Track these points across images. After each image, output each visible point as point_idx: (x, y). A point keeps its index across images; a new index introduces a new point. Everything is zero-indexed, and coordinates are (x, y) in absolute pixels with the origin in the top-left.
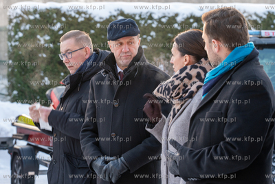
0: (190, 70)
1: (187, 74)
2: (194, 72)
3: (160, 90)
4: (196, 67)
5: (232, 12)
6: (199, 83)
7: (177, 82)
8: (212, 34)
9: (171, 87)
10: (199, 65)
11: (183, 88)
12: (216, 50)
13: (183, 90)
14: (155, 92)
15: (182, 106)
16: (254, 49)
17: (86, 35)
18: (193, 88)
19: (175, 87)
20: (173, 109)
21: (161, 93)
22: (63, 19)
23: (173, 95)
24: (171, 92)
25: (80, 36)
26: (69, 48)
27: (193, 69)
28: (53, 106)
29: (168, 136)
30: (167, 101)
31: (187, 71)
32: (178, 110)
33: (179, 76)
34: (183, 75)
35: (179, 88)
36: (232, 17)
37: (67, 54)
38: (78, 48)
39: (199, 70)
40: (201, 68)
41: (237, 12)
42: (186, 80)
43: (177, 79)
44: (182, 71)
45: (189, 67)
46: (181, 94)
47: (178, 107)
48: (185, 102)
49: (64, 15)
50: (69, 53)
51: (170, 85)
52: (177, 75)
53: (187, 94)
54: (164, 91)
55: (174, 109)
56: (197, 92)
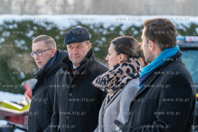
0: (122, 67)
1: (119, 69)
2: (125, 69)
3: (98, 82)
4: (126, 65)
5: (167, 22)
6: (128, 77)
7: (111, 76)
8: (150, 36)
9: (107, 80)
10: (128, 63)
11: (116, 80)
12: (151, 49)
13: (116, 82)
14: (94, 82)
15: (114, 94)
16: (178, 51)
17: (52, 39)
18: (124, 81)
19: (110, 80)
20: (107, 96)
21: (99, 83)
22: (35, 28)
23: (108, 86)
24: (107, 83)
25: (48, 40)
26: (39, 48)
27: (124, 66)
28: (28, 94)
29: (103, 117)
30: (103, 90)
31: (120, 67)
32: (112, 97)
33: (113, 71)
34: (117, 70)
35: (113, 81)
36: (167, 26)
37: (38, 53)
38: (47, 49)
39: (128, 67)
40: (130, 65)
41: (171, 23)
42: (118, 75)
43: (112, 73)
44: (115, 67)
45: (121, 64)
46: (114, 85)
47: (112, 95)
48: (118, 91)
49: (36, 25)
50: (40, 52)
51: (106, 77)
52: (112, 70)
53: (119, 85)
54: (101, 82)
55: (109, 96)
56: (126, 84)
